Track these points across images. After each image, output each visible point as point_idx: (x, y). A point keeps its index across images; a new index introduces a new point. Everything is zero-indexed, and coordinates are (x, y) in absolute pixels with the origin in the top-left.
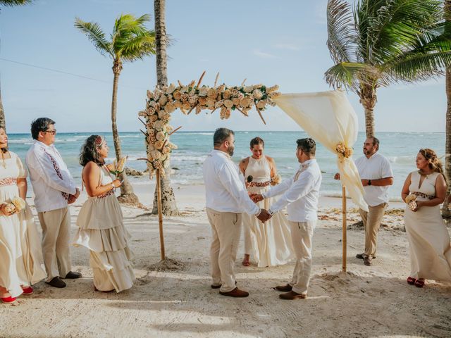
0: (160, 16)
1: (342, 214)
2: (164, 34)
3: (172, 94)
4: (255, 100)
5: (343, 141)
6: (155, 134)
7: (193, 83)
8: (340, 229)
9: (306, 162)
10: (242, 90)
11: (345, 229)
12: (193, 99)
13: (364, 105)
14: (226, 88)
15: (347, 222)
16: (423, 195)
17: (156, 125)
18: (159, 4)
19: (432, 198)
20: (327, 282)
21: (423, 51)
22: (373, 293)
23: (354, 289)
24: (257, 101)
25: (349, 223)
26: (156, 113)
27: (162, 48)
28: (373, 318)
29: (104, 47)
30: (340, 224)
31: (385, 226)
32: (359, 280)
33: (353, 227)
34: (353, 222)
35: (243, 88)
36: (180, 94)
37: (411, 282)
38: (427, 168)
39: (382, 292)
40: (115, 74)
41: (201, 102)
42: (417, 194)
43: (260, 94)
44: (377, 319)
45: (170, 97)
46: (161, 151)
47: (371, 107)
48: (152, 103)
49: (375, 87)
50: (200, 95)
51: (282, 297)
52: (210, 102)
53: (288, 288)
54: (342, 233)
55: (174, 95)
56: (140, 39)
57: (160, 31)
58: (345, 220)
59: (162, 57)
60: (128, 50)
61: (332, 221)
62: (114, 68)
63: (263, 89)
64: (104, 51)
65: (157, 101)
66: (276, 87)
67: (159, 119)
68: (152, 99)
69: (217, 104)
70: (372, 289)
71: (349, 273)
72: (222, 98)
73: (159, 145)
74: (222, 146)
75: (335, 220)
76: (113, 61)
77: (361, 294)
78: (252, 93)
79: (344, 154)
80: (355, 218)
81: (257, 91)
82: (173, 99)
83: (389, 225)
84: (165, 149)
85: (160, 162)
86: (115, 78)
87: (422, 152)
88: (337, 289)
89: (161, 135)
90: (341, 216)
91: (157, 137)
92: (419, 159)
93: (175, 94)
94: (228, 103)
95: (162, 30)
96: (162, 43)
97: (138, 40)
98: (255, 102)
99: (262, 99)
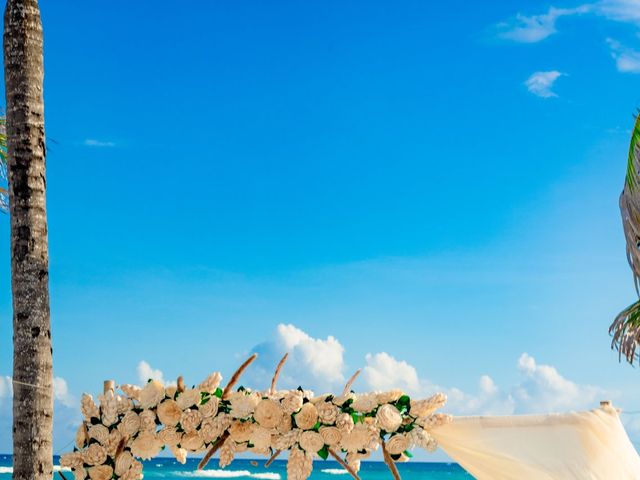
0: (25, 88)
2: (39, 152)
3: (154, 409)
4: (383, 433)
7: (212, 381)
10: (347, 407)
12: (216, 426)
14: (306, 400)
18: (21, 47)
24: (386, 437)
26: (110, 462)
27: (31, 201)
35: (350, 401)
36: (177, 412)
41: (238, 434)
43: (394, 418)
45: (149, 416)
48: (98, 432)
50: (234, 414)
52: (260, 435)
55: (161, 413)
57: (27, 142)
59: (35, 235)
63: (403, 403)
65: (112, 428)
68: (95, 421)
69: (281, 442)
72: (294, 426)
78: (373, 414)
81: (388, 409)
82: (157, 421)
93: (163, 409)
94: (310, 440)
95: (34, 141)
96: (32, 184)
98: (382, 437)
99: (400, 430)
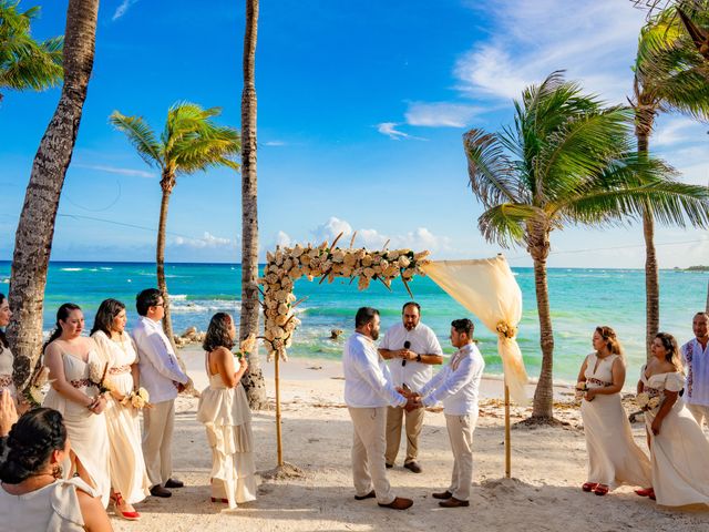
0: (249, 123)
1: (503, 409)
2: (254, 148)
3: (299, 258)
4: (401, 268)
5: (504, 318)
6: (278, 306)
7: (324, 245)
8: (501, 429)
9: (465, 347)
10: (385, 257)
11: (508, 429)
12: (326, 265)
13: (532, 254)
14: (367, 254)
15: (511, 419)
16: (598, 381)
17: (278, 295)
18: (248, 107)
19: (608, 385)
20: (488, 490)
21: (606, 186)
22: (543, 502)
23: (521, 497)
24: (403, 270)
25: (513, 421)
26: (279, 281)
27: (250, 167)
28: (542, 524)
29: (149, 151)
30: (502, 422)
31: (567, 424)
32: (526, 488)
33: (520, 426)
34: (520, 420)
35: (386, 254)
36: (309, 259)
37: (588, 488)
38: (606, 350)
39: (554, 501)
40: (165, 191)
41: (336, 269)
42: (593, 381)
43: (407, 262)
44: (546, 525)
45: (297, 261)
46: (283, 327)
47: (543, 257)
48: (274, 268)
49: (548, 231)
50: (334, 260)
51: (442, 505)
52: (346, 269)
53: (447, 495)
54: (504, 434)
55: (302, 260)
56: (206, 143)
57: (249, 144)
58: (508, 417)
59: (251, 181)
60: (188, 158)
61: (489, 417)
62: (163, 183)
63: (410, 254)
64: (149, 157)
65: (280, 267)
66: (425, 253)
67: (282, 288)
68: (273, 263)
69: (356, 273)
70: (542, 498)
71: (514, 479)
72: (361, 265)
73: (281, 320)
74: (364, 328)
75: (493, 415)
76: (162, 172)
77: (528, 503)
78: (397, 260)
79: (506, 335)
80: (523, 414)
81: (403, 257)
82: (300, 263)
83: (572, 423)
84: (289, 326)
85: (282, 341)
86: (164, 198)
87: (599, 330)
88: (501, 498)
89: (284, 308)
90: (502, 411)
91: (280, 311)
92: (595, 339)
93: (302, 258)
94: (369, 272)
95: (252, 143)
96: (251, 161)
97: (203, 143)
98: (401, 270)
99: (410, 267)
